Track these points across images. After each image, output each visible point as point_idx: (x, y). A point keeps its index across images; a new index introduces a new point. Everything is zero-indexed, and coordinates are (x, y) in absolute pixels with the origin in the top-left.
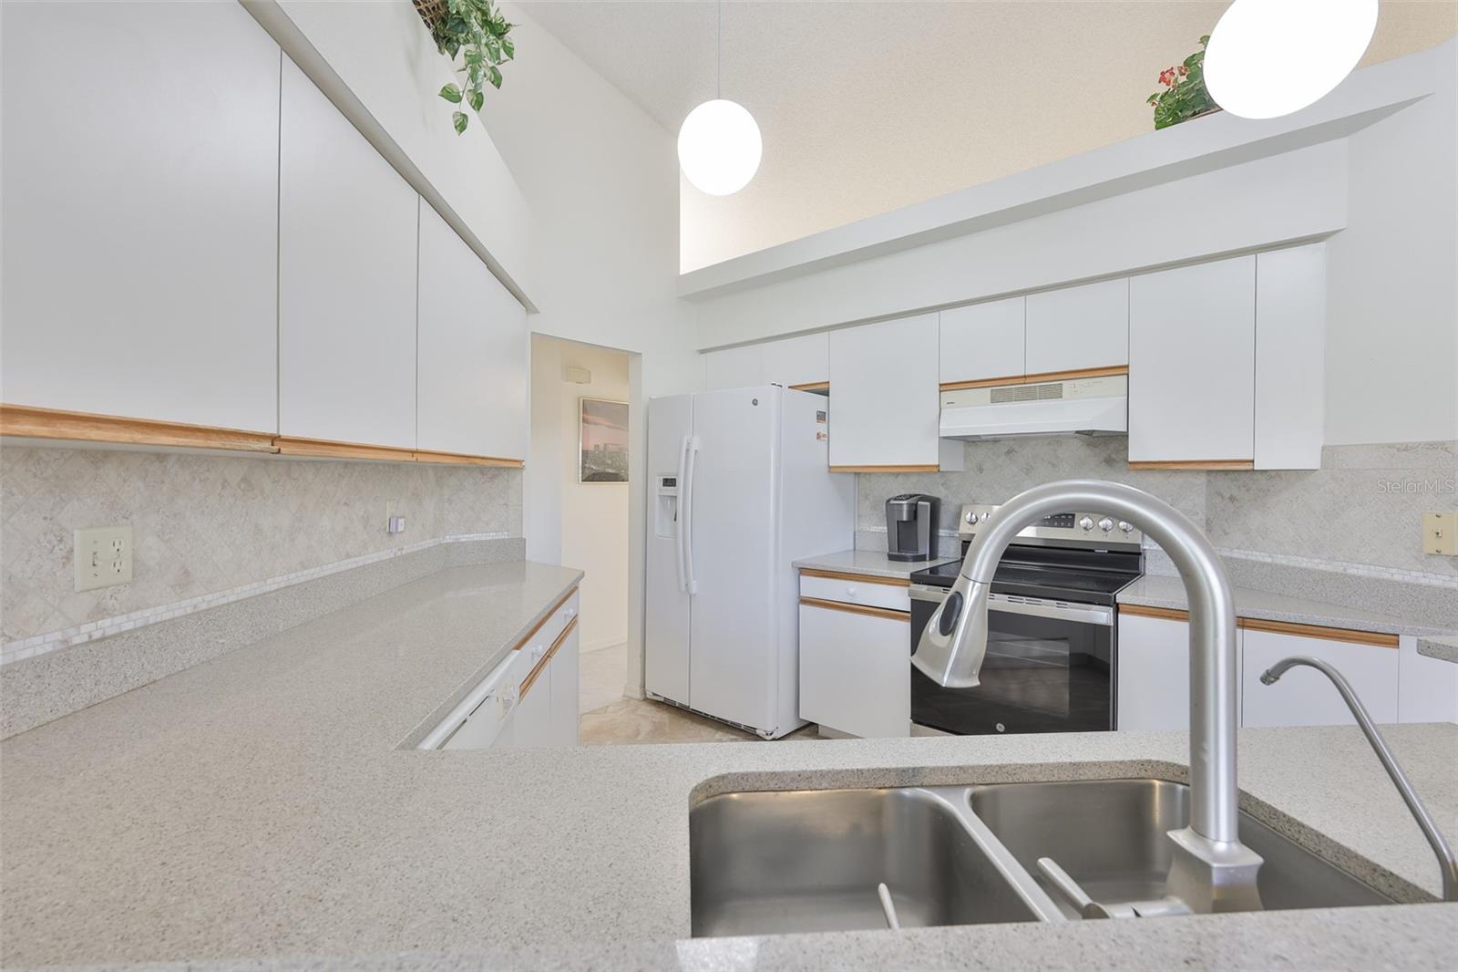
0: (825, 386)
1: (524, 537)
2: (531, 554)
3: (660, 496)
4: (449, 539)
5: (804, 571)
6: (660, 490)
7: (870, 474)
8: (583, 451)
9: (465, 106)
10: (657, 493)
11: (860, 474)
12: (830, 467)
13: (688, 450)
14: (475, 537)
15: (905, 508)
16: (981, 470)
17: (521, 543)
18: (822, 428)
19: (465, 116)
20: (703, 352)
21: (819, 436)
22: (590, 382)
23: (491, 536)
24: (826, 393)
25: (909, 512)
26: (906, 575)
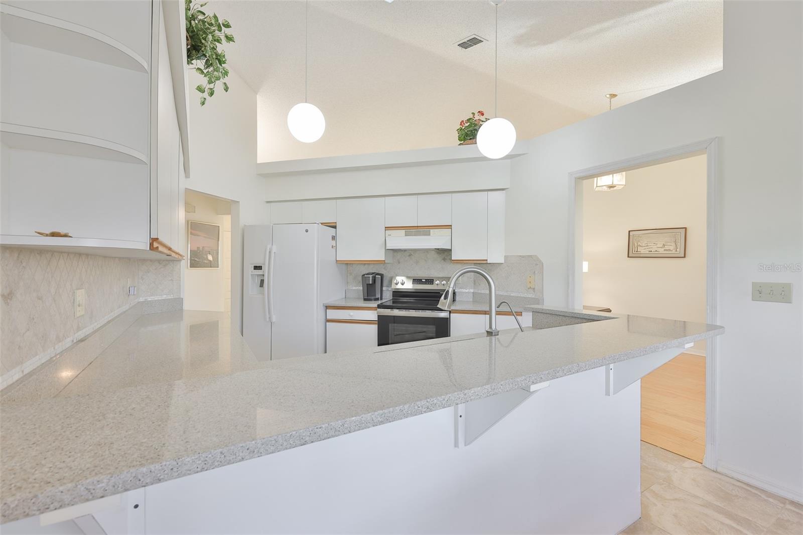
0: (335, 224)
1: (182, 297)
2: (186, 306)
3: (252, 275)
4: (141, 299)
5: (327, 307)
6: (252, 272)
7: (352, 264)
8: (190, 251)
9: (206, 95)
10: (250, 273)
11: (348, 264)
12: (337, 261)
13: (270, 252)
14: (156, 298)
15: (371, 278)
16: (399, 263)
17: (180, 301)
18: (333, 243)
19: (205, 99)
20: (268, 202)
21: (332, 247)
22: (195, 212)
23: (164, 297)
24: (335, 227)
25: (372, 279)
26: (376, 305)
